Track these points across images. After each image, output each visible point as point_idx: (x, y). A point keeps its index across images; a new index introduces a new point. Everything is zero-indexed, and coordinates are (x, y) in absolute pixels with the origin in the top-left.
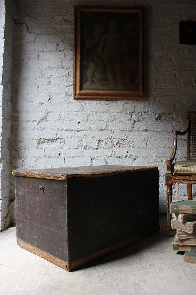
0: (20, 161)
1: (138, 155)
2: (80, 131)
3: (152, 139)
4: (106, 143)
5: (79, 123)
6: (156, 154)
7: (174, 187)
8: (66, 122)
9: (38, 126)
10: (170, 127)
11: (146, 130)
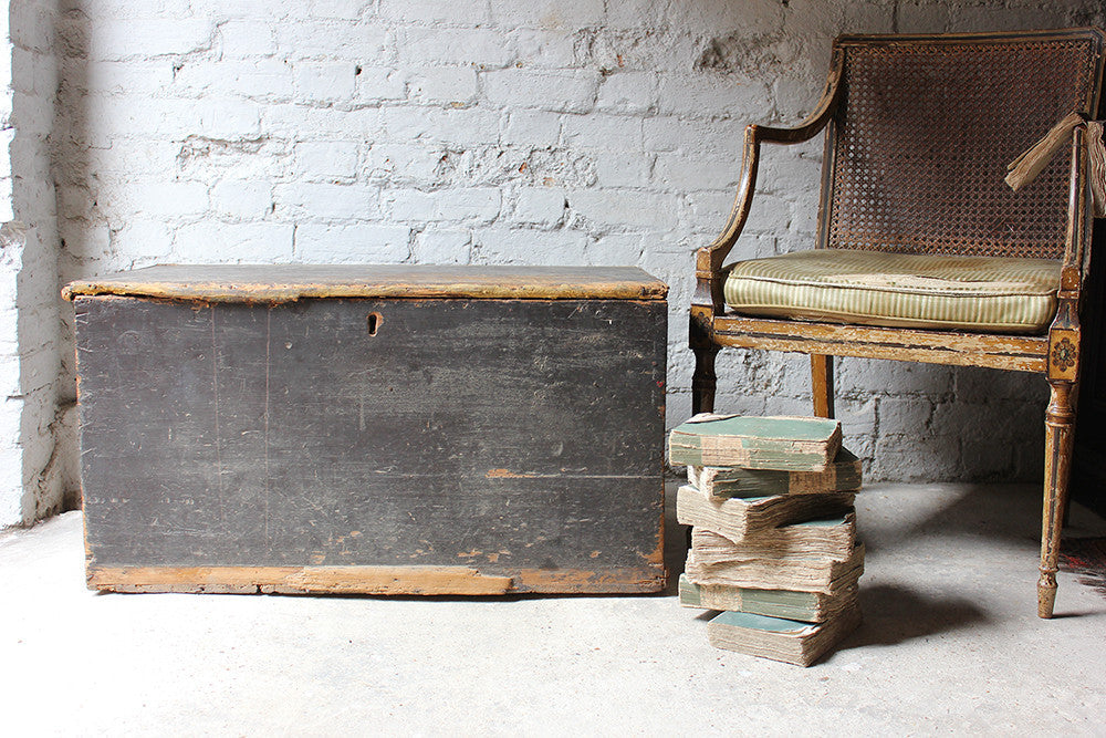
0: (102, 233)
1: (611, 219)
2: (362, 107)
3: (675, 153)
4: (476, 164)
5: (359, 71)
6: (690, 217)
7: (763, 360)
8: (302, 64)
9: (179, 82)
10: (760, 102)
11: (651, 111)
